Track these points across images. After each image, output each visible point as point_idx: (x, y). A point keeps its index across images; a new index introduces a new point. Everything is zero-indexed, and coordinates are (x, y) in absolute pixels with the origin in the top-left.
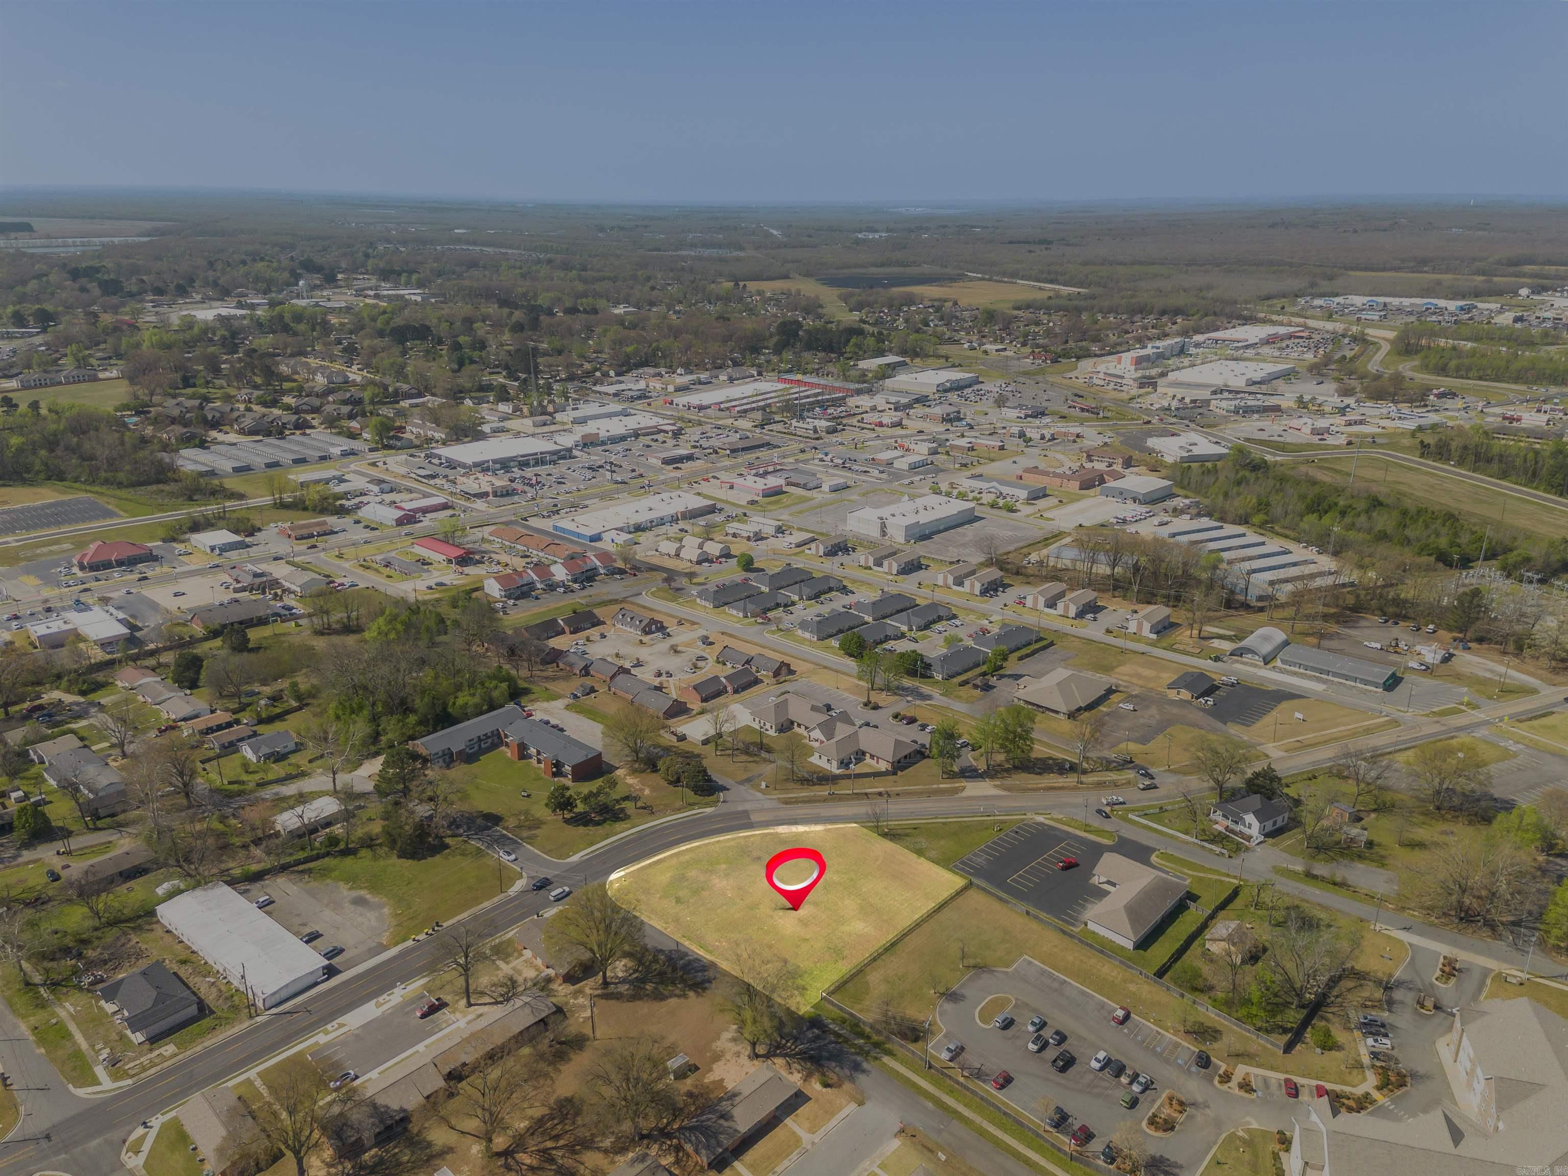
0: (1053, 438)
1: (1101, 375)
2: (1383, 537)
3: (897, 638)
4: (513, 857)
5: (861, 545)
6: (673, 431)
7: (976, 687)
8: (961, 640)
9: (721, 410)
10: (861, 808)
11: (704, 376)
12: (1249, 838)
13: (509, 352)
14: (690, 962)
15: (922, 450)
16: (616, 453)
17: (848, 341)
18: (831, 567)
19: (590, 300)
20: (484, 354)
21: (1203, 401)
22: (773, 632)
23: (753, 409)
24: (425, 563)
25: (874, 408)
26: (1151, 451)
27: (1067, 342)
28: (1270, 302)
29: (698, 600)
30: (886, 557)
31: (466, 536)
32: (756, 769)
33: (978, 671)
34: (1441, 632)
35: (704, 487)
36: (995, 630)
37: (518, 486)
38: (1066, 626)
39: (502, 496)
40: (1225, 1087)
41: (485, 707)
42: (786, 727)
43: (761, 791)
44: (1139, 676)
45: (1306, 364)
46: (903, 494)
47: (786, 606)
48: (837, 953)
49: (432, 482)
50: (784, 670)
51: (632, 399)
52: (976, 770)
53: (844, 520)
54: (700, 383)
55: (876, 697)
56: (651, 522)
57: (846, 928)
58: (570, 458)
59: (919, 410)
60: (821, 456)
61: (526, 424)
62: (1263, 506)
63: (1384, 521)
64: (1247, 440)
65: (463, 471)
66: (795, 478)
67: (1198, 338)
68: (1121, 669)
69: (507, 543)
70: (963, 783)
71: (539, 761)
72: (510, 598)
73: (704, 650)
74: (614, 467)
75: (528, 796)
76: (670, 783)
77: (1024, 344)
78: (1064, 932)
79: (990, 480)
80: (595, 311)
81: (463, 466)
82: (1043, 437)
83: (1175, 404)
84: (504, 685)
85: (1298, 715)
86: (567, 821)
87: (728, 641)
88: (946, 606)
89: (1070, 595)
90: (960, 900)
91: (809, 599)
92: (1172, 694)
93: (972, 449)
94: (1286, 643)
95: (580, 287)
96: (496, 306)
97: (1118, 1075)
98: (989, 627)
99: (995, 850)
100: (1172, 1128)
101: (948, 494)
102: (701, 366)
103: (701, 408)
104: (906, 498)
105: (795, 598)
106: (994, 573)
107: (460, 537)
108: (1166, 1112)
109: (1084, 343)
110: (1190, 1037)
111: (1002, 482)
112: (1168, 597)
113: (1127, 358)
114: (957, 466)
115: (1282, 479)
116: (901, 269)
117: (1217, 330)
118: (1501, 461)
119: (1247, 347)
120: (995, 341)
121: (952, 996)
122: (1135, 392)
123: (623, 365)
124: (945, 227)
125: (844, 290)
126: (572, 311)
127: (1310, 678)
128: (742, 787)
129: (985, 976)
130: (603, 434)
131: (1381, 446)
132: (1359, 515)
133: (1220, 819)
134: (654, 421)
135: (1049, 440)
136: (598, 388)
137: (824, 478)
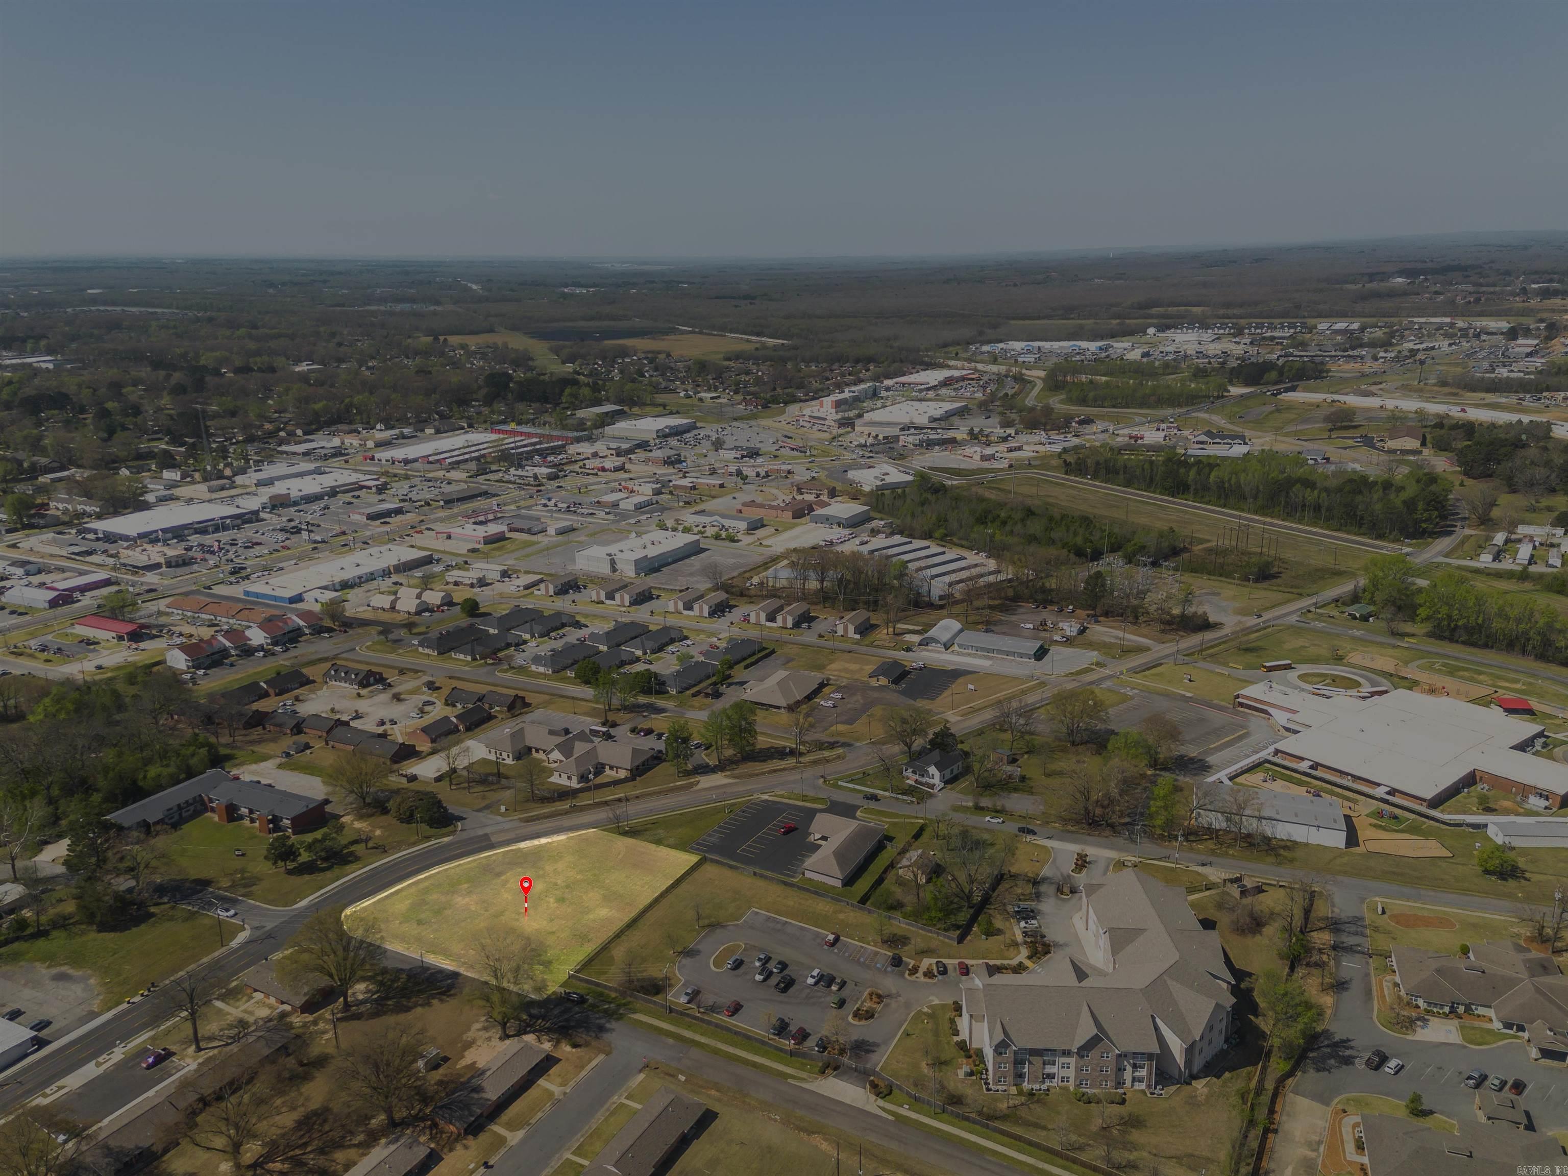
0: (767, 475)
1: (807, 418)
2: (1032, 539)
3: (631, 662)
4: (232, 912)
5: (592, 582)
6: (377, 486)
7: (707, 695)
8: (692, 657)
9: (431, 463)
10: (602, 814)
11: (406, 431)
12: (932, 786)
13: (171, 416)
14: (432, 974)
15: (646, 491)
16: (313, 512)
17: (563, 391)
18: (563, 604)
19: (266, 358)
20: (139, 419)
21: (893, 437)
22: (505, 671)
23: (466, 461)
24: (89, 642)
25: (595, 455)
26: (851, 483)
27: (774, 389)
28: (946, 350)
29: (420, 649)
30: (617, 590)
31: (138, 610)
32: (494, 796)
33: (709, 681)
34: (1078, 611)
35: (418, 539)
36: (723, 645)
37: (196, 554)
38: (785, 636)
39: (177, 566)
40: (913, 978)
41: (183, 776)
42: (523, 753)
43: (502, 815)
44: (846, 670)
45: (976, 401)
46: (630, 532)
47: (517, 645)
48: (582, 938)
49: (88, 559)
50: (519, 704)
51: (326, 457)
52: (708, 766)
53: (573, 560)
54: (404, 437)
55: (611, 717)
56: (360, 578)
57: (591, 916)
58: (258, 520)
59: (641, 455)
60: (544, 501)
61: (200, 490)
62: (942, 521)
63: (1035, 527)
64: (930, 468)
65: (125, 544)
66: (518, 524)
67: (888, 382)
68: (833, 666)
69: (189, 614)
70: (698, 778)
71: (253, 821)
72: (198, 668)
73: (431, 695)
74: (311, 527)
75: (243, 855)
76: (402, 821)
77: (736, 392)
78: (785, 884)
79: (711, 514)
80: (273, 370)
81: (126, 538)
82: (758, 475)
83: (870, 441)
84: (203, 751)
85: (971, 687)
86: (290, 872)
87: (455, 683)
88: (680, 629)
89: (787, 609)
90: (696, 875)
91: (541, 636)
92: (874, 682)
93: (694, 488)
94: (961, 631)
95: (252, 346)
96: (149, 369)
97: (829, 986)
98: (718, 643)
99: (726, 828)
100: (872, 1016)
101: (674, 530)
102: (403, 421)
103: (406, 462)
104: (634, 535)
105: (527, 636)
106: (722, 596)
107: (130, 613)
108: (868, 1005)
109: (790, 390)
110: (885, 946)
111: (723, 516)
112: (867, 603)
113: (828, 401)
114: (681, 504)
115: (957, 499)
116: (612, 323)
117: (904, 375)
118: (1125, 473)
119: (928, 389)
120: (709, 390)
121: (689, 953)
122: (836, 431)
123: (311, 424)
124: (653, 282)
125: (554, 343)
126: (245, 370)
127: (980, 657)
128: (480, 814)
129: (718, 931)
130: (295, 494)
131: (1035, 467)
132: (1016, 523)
133: (911, 775)
134: (354, 477)
135: (764, 477)
136: (283, 448)
137: (549, 521)
